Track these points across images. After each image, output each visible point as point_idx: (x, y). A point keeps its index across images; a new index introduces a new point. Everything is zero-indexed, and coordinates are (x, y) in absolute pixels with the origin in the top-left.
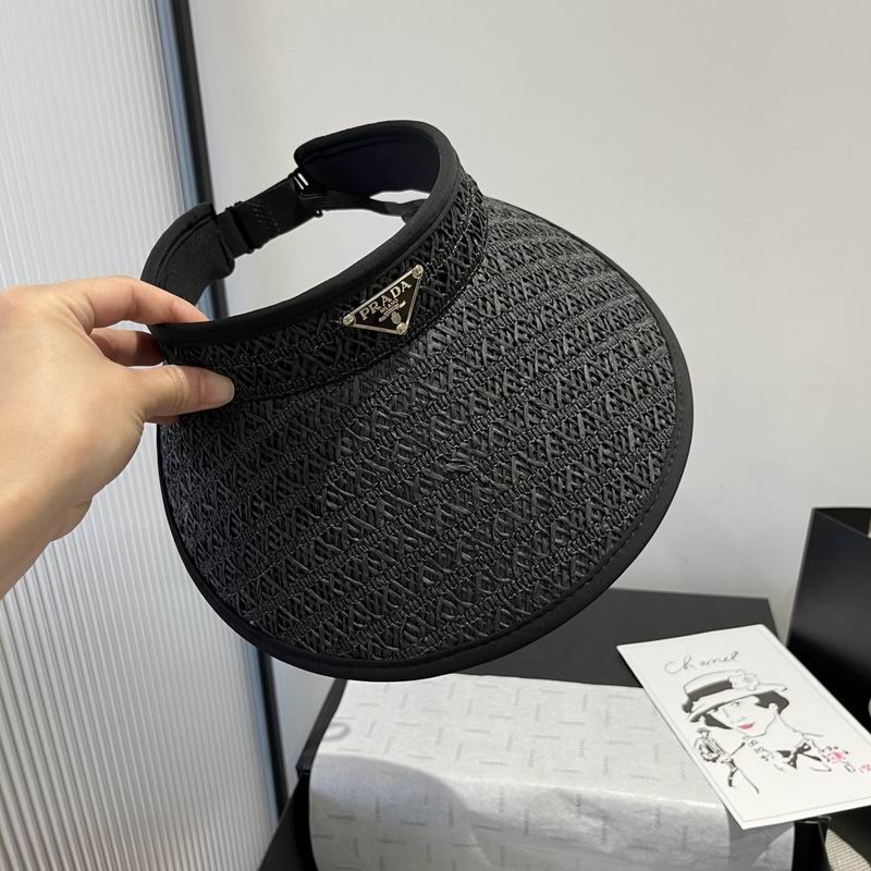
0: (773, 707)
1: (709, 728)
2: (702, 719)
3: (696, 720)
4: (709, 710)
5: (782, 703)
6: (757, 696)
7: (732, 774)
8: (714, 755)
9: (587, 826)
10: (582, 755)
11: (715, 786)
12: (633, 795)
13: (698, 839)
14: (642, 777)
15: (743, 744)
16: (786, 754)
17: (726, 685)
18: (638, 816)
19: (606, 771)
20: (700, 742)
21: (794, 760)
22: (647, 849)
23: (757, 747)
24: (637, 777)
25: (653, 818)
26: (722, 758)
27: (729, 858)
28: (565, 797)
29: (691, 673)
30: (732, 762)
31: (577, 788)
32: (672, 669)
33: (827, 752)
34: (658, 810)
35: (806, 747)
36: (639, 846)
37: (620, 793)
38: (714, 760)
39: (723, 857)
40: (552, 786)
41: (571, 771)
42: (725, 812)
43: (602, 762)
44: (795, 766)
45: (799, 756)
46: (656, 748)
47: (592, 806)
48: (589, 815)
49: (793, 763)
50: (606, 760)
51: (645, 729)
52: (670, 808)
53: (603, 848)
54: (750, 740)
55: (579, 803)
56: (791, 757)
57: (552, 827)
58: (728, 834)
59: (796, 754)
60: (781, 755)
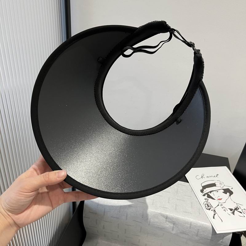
0: (228, 194)
1: (208, 199)
2: (206, 195)
3: (204, 195)
4: (209, 192)
5: (231, 193)
6: (223, 189)
7: (214, 215)
8: (209, 208)
9: (168, 225)
10: (169, 202)
11: (209, 218)
12: (183, 218)
13: (202, 233)
14: (187, 212)
15: (218, 205)
16: (231, 210)
17: (214, 185)
18: (184, 224)
19: (176, 209)
20: (205, 203)
21: (234, 212)
22: (186, 234)
23: (222, 206)
24: (185, 212)
25: (189, 226)
26: (212, 209)
27: (211, 240)
28: (163, 216)
29: (203, 180)
30: (215, 211)
31: (167, 213)
32: (198, 177)
33: (244, 210)
34: (191, 223)
35: (238, 208)
36: (183, 233)
37: (179, 217)
38: (209, 209)
39: (209, 239)
40: (159, 212)
41: (165, 208)
42: (211, 227)
43: (175, 206)
44: (234, 214)
45: (235, 211)
46: (192, 203)
47: (170, 219)
48: (169, 222)
49: (233, 213)
50: (176, 205)
51: (189, 196)
52: (195, 223)
53: (172, 232)
54: (221, 204)
55: (167, 217)
56: (233, 211)
57: (158, 224)
58: (211, 233)
59: (234, 210)
60: (230, 210)
